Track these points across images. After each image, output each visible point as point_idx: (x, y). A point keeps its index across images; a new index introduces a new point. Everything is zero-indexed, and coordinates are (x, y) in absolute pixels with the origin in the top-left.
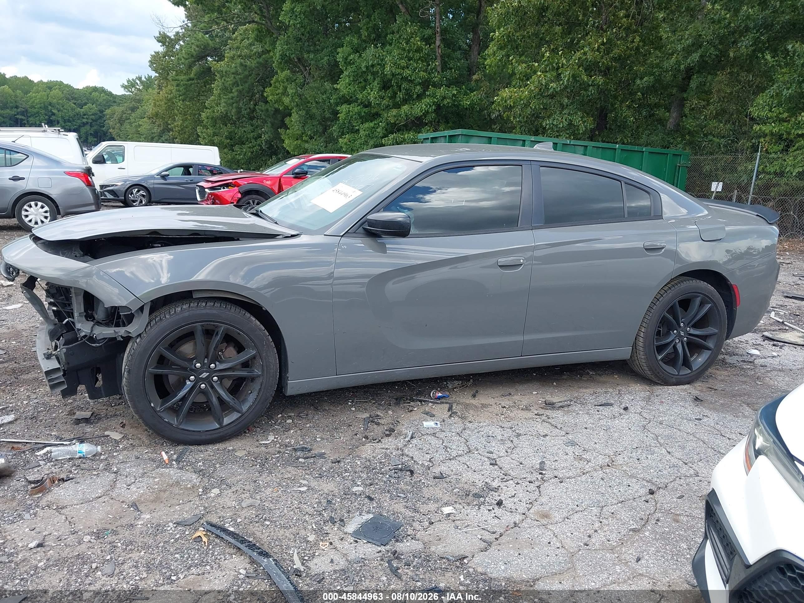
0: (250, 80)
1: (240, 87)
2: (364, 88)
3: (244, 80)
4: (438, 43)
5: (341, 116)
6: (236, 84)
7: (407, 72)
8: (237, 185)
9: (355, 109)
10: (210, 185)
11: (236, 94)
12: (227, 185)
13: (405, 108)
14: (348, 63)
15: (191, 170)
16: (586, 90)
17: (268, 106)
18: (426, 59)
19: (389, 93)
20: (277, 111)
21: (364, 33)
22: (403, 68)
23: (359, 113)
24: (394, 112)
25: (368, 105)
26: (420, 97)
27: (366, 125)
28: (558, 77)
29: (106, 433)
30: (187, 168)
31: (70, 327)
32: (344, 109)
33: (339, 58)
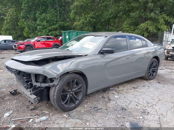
0: (14, 21)
1: (12, 22)
2: (43, 22)
3: (12, 21)
4: (58, 13)
5: (38, 29)
6: (10, 22)
7: (52, 19)
8: (24, 44)
9: (41, 27)
10: (17, 44)
11: (10, 24)
12: (22, 44)
13: (53, 26)
14: (39, 17)
15: (7, 41)
16: (92, 22)
17: (19, 27)
18: (56, 16)
19: (49, 23)
20: (21, 28)
21: (41, 11)
22: (51, 18)
23: (42, 28)
24: (50, 27)
25: (44, 26)
26: (56, 24)
27: (44, 30)
28: (86, 20)
29: (43, 112)
30: (5, 41)
31: (32, 85)
32: (38, 27)
33: (36, 16)
